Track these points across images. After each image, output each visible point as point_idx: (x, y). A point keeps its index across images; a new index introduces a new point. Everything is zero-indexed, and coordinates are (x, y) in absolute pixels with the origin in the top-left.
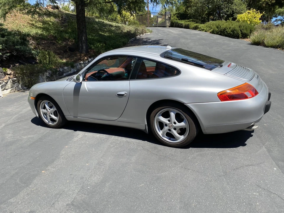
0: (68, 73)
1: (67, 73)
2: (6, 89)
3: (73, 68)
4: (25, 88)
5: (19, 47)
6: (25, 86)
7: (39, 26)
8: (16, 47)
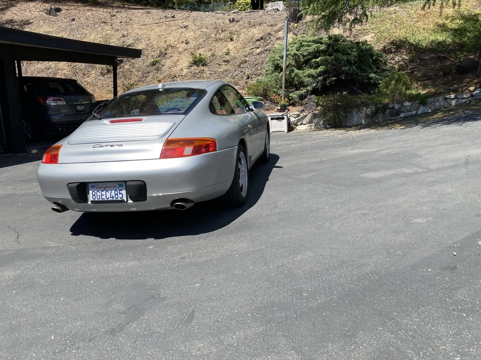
0: (410, 113)
1: (408, 113)
2: (303, 124)
3: (423, 106)
4: (328, 126)
5: (347, 68)
6: (329, 124)
7: (453, 26)
8: (343, 68)
